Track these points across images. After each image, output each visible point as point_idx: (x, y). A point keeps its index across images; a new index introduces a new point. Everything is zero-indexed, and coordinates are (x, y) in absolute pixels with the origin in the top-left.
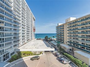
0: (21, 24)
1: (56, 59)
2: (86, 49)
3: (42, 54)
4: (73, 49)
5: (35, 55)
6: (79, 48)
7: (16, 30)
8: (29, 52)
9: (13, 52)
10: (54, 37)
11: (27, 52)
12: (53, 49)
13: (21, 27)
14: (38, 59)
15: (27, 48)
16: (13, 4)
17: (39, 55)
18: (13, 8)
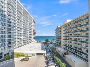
0: (17, 27)
1: (45, 61)
2: (77, 53)
3: (34, 56)
4: (68, 53)
5: (26, 56)
6: (72, 52)
7: (11, 33)
8: (21, 53)
9: (8, 53)
10: (54, 40)
11: (20, 53)
12: (45, 52)
13: (16, 30)
14: (27, 60)
15: (21, 50)
16: (6, 9)
17: (31, 56)
18: (6, 13)
